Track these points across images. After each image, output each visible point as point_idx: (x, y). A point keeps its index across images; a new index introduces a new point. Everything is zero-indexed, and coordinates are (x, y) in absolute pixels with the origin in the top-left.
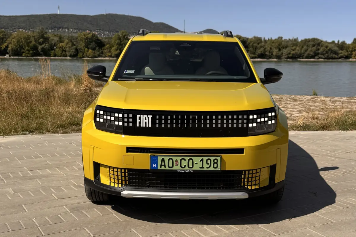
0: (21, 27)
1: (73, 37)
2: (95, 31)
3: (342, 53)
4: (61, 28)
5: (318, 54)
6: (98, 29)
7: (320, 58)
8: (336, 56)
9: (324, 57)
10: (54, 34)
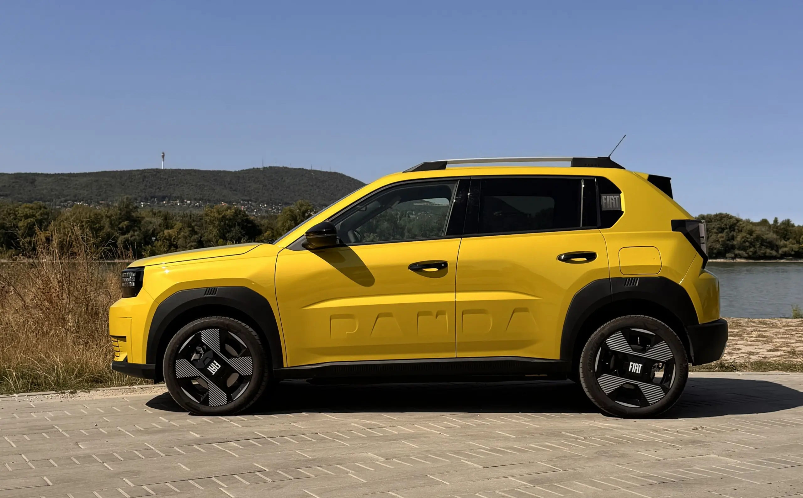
0: (81, 197)
1: (192, 216)
2: (240, 202)
3: (785, 246)
4: (167, 199)
5: (733, 247)
6: (247, 198)
7: (736, 256)
8: (774, 253)
9: (746, 255)
10: (152, 211)
